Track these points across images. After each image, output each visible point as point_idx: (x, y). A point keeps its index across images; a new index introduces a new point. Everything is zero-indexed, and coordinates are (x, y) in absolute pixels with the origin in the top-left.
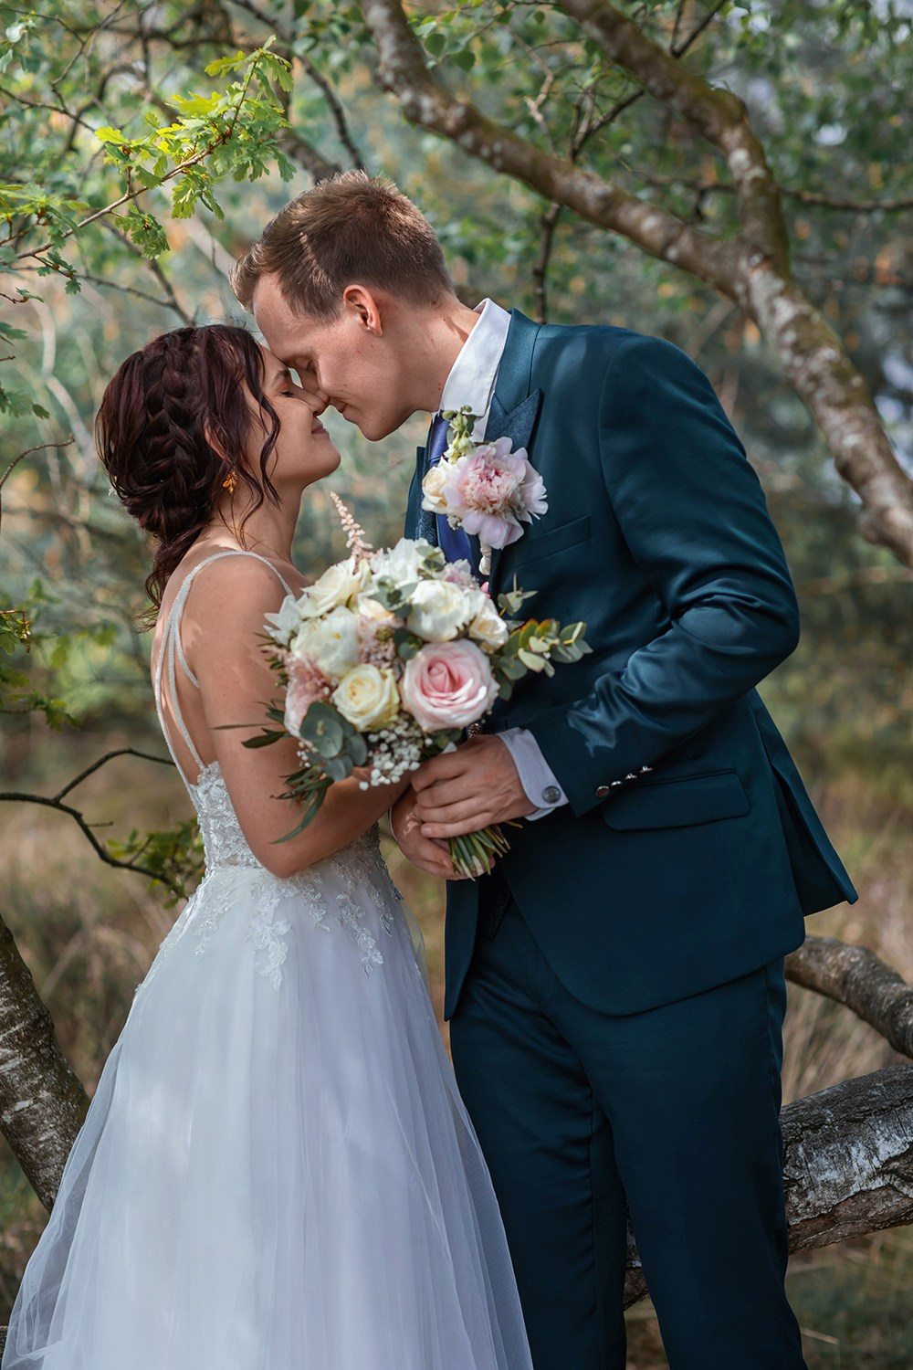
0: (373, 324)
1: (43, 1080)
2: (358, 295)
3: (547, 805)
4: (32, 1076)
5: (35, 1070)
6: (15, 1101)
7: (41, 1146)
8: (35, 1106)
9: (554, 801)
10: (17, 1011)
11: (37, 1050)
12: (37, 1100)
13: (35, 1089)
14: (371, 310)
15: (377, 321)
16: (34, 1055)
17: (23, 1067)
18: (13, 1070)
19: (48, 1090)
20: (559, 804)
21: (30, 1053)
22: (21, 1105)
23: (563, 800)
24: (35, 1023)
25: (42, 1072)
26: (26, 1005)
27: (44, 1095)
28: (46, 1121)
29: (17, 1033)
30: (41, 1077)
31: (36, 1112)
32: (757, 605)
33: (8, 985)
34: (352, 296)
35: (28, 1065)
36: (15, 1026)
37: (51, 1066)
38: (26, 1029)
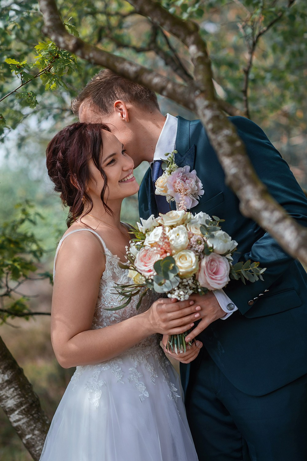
0: (125, 116)
1: (35, 427)
2: (120, 104)
3: (230, 312)
4: (31, 425)
5: (32, 423)
6: (26, 435)
7: (37, 452)
8: (33, 437)
9: (232, 309)
10: (23, 401)
11: (32, 415)
12: (34, 435)
13: (33, 430)
14: (124, 110)
15: (127, 115)
16: (31, 417)
17: (27, 422)
18: (23, 423)
19: (38, 430)
20: (234, 310)
21: (29, 417)
22: (28, 437)
23: (236, 309)
24: (31, 405)
25: (35, 423)
26: (27, 398)
27: (36, 432)
28: (38, 443)
29: (24, 409)
30: (34, 425)
31: (33, 439)
32: (301, 217)
33: (20, 391)
34: (117, 105)
35: (29, 421)
36: (22, 406)
37: (39, 421)
38: (27, 407)
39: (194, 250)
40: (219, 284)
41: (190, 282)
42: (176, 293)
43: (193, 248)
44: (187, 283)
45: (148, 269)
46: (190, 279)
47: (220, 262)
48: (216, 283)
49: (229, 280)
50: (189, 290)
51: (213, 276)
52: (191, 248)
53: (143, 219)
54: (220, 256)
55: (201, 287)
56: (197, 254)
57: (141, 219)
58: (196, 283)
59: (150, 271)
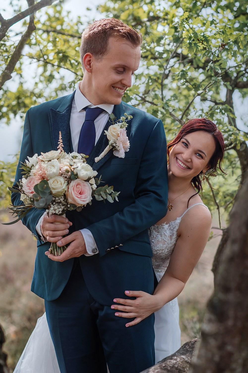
39: (64, 176)
40: (83, 201)
41: (62, 200)
42: (52, 209)
43: (63, 175)
44: (59, 201)
45: (31, 192)
46: (61, 198)
47: (84, 186)
48: (81, 200)
49: (92, 199)
50: (62, 206)
51: (79, 195)
52: (62, 175)
53: (29, 157)
54: (84, 182)
55: (70, 204)
56: (66, 179)
57: (28, 157)
58: (67, 201)
59: (32, 193)
